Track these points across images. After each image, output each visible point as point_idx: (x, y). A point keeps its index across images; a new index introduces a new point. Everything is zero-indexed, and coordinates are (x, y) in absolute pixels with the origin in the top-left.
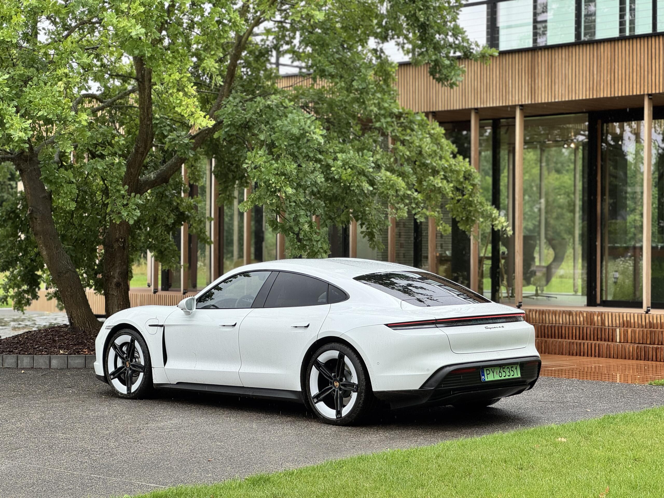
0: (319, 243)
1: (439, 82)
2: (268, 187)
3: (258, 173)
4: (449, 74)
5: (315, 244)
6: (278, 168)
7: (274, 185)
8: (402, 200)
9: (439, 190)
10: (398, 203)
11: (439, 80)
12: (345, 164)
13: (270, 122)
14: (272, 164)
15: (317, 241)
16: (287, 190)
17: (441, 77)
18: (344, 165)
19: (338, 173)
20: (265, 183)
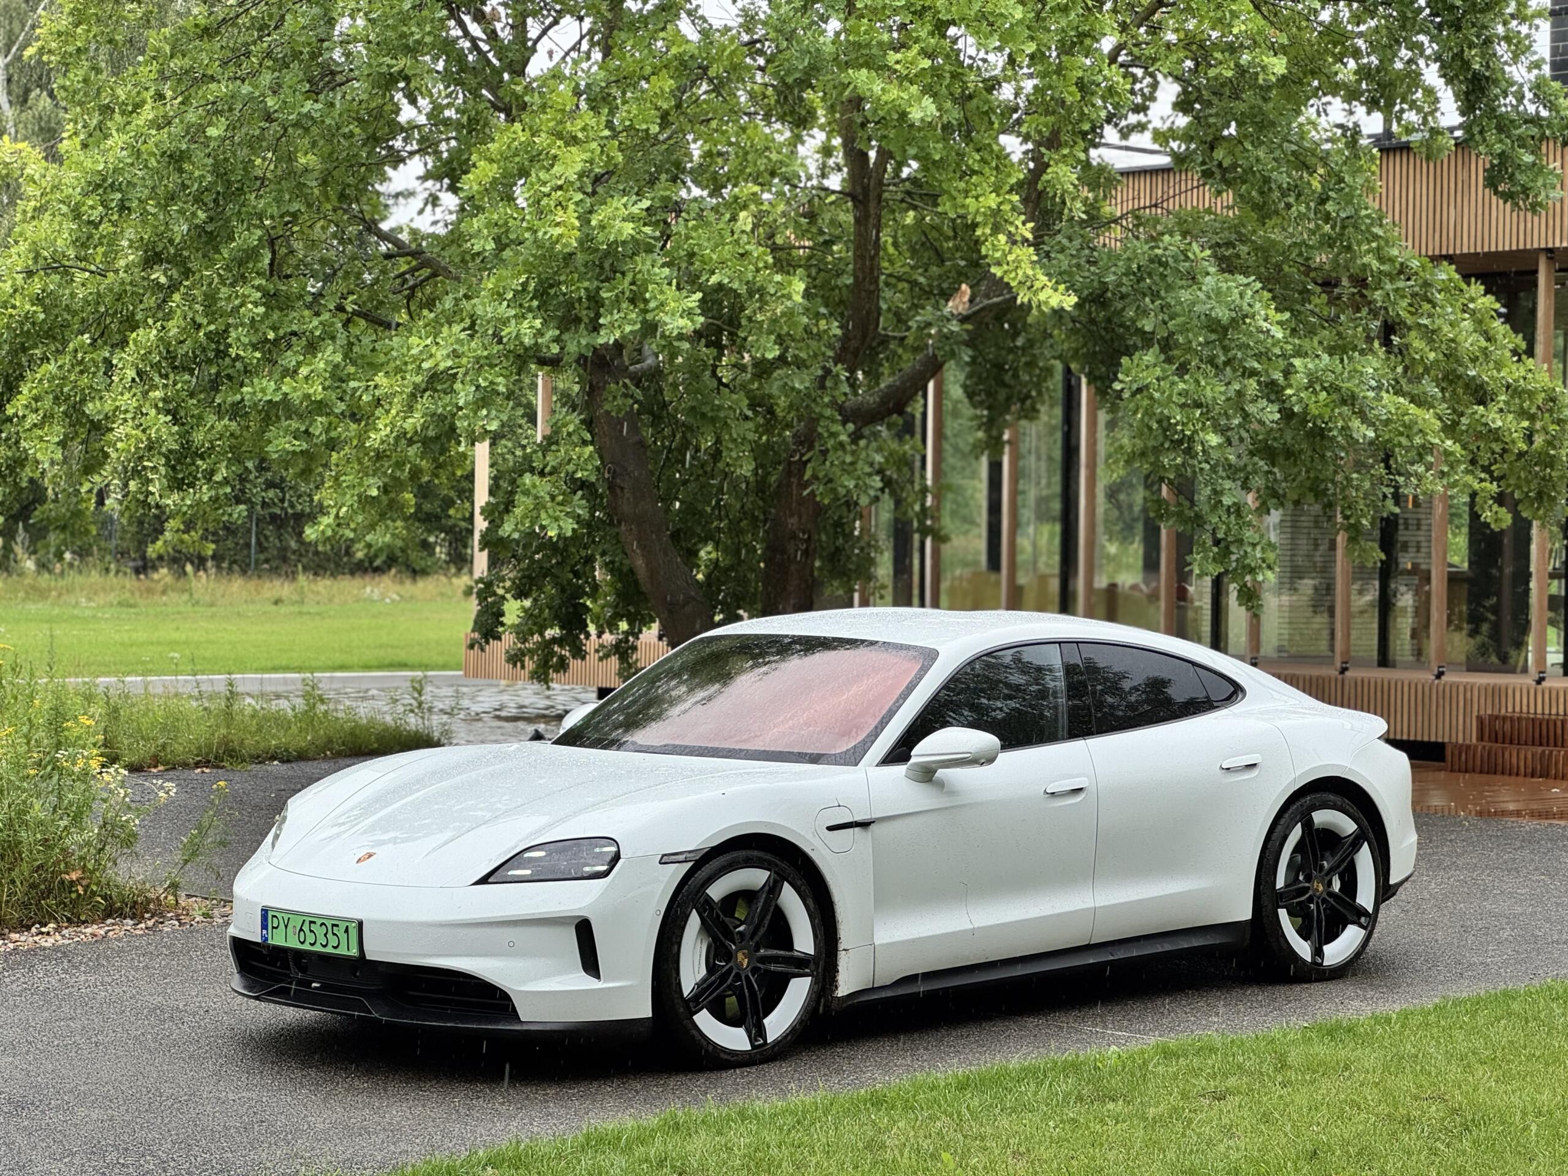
0: (1259, 548)
1: (1505, 202)
2: (1165, 430)
3: (1146, 402)
4: (1531, 184)
5: (1249, 550)
6: (1187, 392)
7: (1179, 428)
8: (1420, 455)
9: (1495, 435)
10: (1412, 464)
11: (1507, 196)
12: (1313, 381)
13: (1162, 293)
14: (1173, 383)
15: (1254, 545)
16: (1208, 437)
17: (1513, 189)
18: (1311, 384)
19: (1301, 400)
20: (1159, 422)
